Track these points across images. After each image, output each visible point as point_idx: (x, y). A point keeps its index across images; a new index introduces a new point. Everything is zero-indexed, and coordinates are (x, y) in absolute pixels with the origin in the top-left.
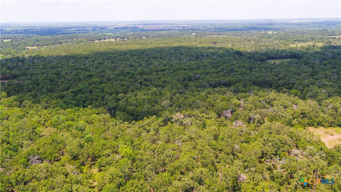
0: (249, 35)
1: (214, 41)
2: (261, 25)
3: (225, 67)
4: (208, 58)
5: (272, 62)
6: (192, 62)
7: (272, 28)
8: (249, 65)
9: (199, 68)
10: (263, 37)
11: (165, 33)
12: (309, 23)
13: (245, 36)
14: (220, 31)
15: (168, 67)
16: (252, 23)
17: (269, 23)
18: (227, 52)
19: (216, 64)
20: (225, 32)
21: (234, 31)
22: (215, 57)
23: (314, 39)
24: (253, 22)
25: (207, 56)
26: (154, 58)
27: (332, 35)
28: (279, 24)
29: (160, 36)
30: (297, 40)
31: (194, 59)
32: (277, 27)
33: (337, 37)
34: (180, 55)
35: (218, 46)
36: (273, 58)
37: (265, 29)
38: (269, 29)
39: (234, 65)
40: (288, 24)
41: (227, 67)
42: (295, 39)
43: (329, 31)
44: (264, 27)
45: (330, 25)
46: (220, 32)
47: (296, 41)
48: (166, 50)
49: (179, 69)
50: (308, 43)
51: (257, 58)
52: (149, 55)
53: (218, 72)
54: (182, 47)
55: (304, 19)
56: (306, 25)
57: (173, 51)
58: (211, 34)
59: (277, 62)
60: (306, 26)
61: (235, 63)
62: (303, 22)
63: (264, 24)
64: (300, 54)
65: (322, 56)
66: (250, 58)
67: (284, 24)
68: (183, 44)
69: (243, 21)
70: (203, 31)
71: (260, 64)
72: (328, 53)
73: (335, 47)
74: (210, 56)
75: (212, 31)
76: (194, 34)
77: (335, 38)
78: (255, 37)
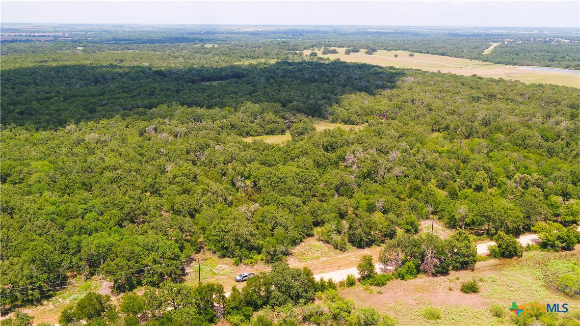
0: (175, 50)
1: (118, 58)
2: (196, 34)
3: (142, 91)
4: (114, 81)
5: (208, 83)
6: (91, 87)
7: (212, 39)
8: (175, 87)
9: (103, 94)
10: (197, 53)
11: (22, 46)
12: (268, 32)
13: (170, 51)
14: (127, 44)
15: (53, 94)
16: (180, 31)
17: (208, 31)
18: (143, 73)
19: (128, 88)
20: (136, 45)
21: (150, 43)
22: (125, 80)
23: (268, 55)
24: (182, 29)
25: (113, 79)
26: (23, 84)
27: (294, 49)
28: (223, 34)
29: (15, 51)
30: (245, 56)
31: (93, 84)
32: (221, 37)
33: (298, 52)
34: (68, 79)
35: (127, 65)
36: (209, 80)
37: (202, 40)
38: (208, 41)
39: (156, 89)
40: (238, 33)
41: (145, 91)
42: (243, 55)
43: (291, 44)
44: (201, 37)
45: (296, 35)
46: (127, 46)
47: (243, 57)
48: (41, 72)
49: (73, 96)
50: (259, 60)
51: (186, 80)
52: (12, 79)
53: (133, 97)
54: (66, 67)
55: (262, 26)
56: (264, 34)
57: (52, 73)
58: (112, 48)
59: (215, 83)
60: (263, 36)
61: (157, 85)
62: (260, 30)
63: (200, 33)
64: (245, 72)
65: (271, 74)
66: (176, 79)
67: (231, 33)
68: (68, 63)
69: (164, 27)
70: (95, 42)
71: (190, 86)
72: (279, 71)
73: (290, 64)
74: (116, 78)
75: (112, 43)
76: (81, 48)
77: (296, 54)
78: (185, 52)
